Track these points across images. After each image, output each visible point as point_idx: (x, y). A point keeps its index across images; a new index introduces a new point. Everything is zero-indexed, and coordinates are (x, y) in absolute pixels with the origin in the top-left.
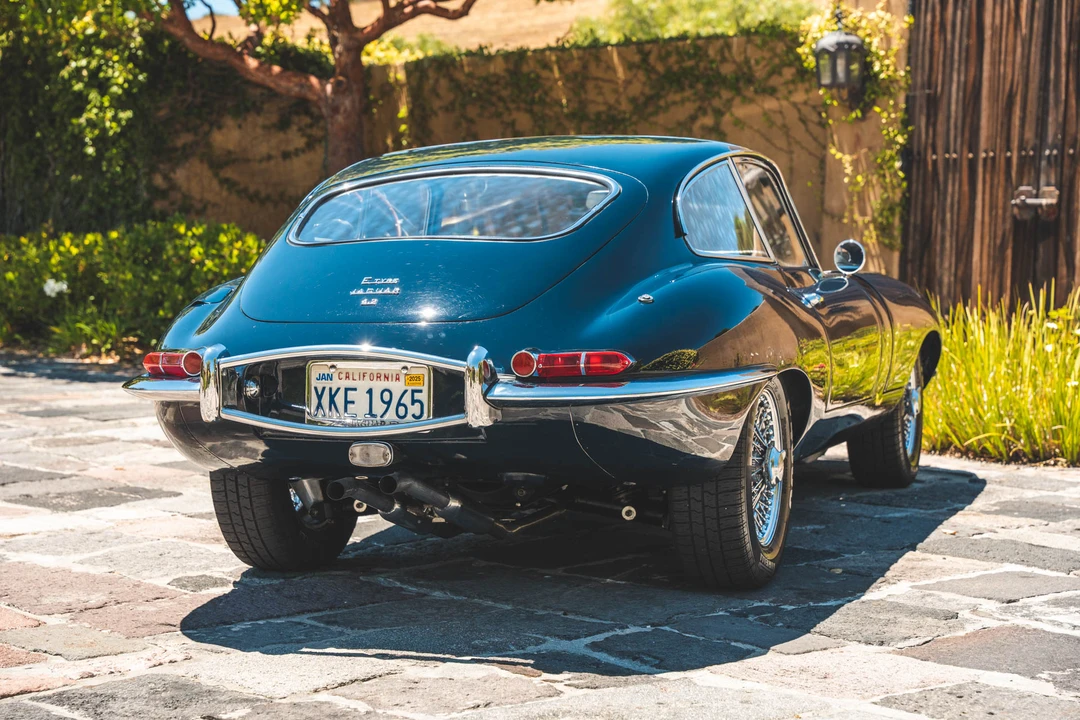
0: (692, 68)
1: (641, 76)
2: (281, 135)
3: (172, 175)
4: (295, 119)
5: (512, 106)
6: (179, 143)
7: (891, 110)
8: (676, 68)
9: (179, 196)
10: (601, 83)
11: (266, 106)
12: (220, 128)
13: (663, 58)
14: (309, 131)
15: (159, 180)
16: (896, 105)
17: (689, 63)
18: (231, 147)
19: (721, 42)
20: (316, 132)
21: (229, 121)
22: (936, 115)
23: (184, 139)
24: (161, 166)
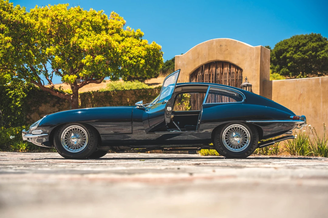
0: (145, 95)
1: (134, 96)
2: (53, 108)
3: (31, 116)
4: (56, 105)
5: (105, 102)
6: (32, 109)
7: (187, 103)
8: (142, 95)
9: (32, 120)
10: (125, 98)
11: (50, 102)
12: (41, 106)
13: (139, 93)
14: (59, 107)
15: (28, 117)
16: (187, 102)
17: (145, 94)
18: (43, 110)
19: (151, 90)
20: (61, 108)
21: (43, 105)
22: (195, 104)
23: (34, 108)
24: (29, 114)
